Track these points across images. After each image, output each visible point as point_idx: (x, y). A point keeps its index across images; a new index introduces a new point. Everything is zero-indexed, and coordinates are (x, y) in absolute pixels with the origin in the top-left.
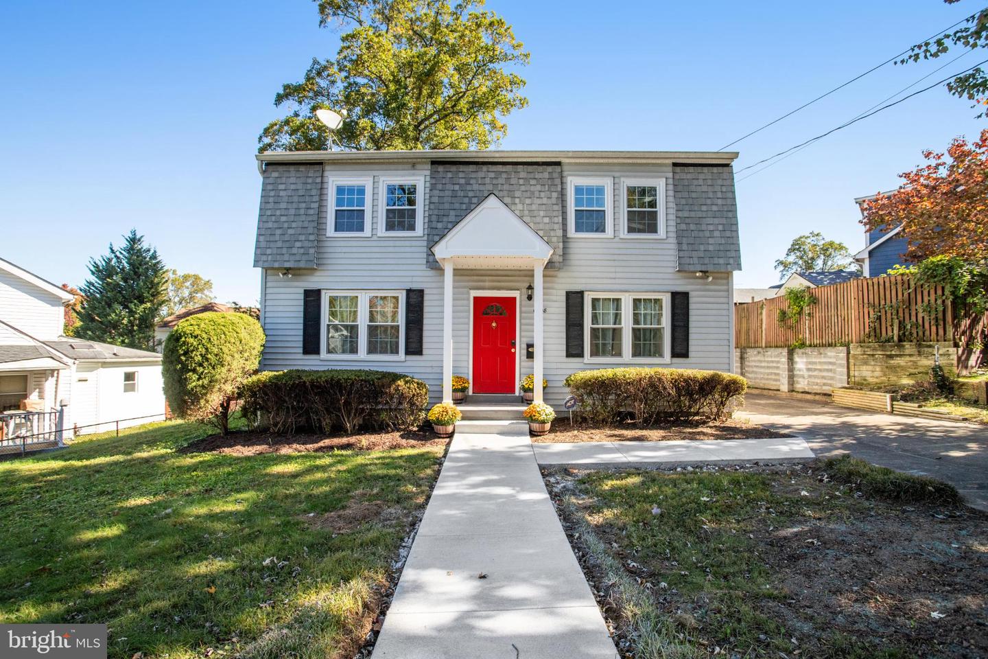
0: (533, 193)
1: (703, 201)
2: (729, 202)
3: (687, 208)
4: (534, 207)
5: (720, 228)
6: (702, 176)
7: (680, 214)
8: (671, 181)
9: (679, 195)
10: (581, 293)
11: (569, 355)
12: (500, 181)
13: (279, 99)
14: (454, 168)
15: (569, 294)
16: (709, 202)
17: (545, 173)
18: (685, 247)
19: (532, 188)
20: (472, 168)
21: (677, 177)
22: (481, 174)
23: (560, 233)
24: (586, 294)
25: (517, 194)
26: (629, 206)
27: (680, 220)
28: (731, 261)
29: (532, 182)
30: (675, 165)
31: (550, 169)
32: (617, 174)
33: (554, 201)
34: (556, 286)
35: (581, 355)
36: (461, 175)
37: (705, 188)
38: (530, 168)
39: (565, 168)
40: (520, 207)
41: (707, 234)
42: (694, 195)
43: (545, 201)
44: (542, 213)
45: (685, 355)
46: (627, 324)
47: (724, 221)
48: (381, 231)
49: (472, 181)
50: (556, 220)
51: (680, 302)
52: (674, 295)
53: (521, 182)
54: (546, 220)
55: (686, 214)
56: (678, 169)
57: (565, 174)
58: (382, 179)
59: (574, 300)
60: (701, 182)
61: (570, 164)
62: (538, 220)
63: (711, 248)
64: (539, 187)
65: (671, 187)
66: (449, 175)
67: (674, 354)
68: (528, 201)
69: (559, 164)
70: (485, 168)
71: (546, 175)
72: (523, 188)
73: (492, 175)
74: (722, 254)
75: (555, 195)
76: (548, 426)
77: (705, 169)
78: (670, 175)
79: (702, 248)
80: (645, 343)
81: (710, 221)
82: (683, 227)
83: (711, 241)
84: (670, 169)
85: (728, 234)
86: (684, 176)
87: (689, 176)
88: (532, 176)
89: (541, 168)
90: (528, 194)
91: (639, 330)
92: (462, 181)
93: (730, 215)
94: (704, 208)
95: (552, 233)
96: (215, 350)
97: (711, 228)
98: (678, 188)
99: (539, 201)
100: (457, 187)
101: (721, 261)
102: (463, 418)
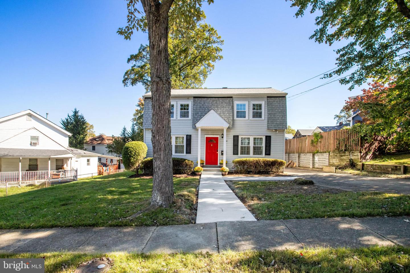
0: (224, 106)
1: (276, 108)
2: (284, 108)
3: (271, 110)
4: (224, 111)
5: (281, 116)
6: (276, 100)
7: (269, 112)
8: (266, 102)
9: (269, 106)
10: (238, 136)
11: (234, 154)
12: (214, 103)
13: (129, 60)
14: (200, 99)
15: (234, 136)
16: (278, 108)
17: (227, 100)
18: (270, 122)
19: (224, 105)
20: (206, 99)
21: (268, 101)
22: (208, 101)
23: (232, 118)
24: (239, 136)
25: (219, 107)
26: (253, 110)
27: (269, 114)
28: (284, 127)
29: (224, 103)
30: (268, 97)
31: (229, 99)
32: (249, 100)
33: (230, 109)
34: (230, 134)
35: (237, 154)
36: (202, 101)
37: (277, 104)
38: (223, 99)
39: (234, 98)
40: (220, 111)
41: (277, 118)
42: (273, 106)
43: (227, 109)
44: (226, 113)
45: (269, 154)
46: (252, 145)
47: (282, 114)
48: (179, 118)
49: (206, 103)
50: (230, 114)
51: (268, 139)
52: (266, 137)
53: (220, 103)
54: (228, 115)
55: (270, 112)
56: (269, 98)
57: (234, 100)
58: (179, 102)
59: (236, 138)
60: (276, 102)
61: (235, 97)
62: (225, 114)
63: (278, 123)
64: (225, 105)
65: (266, 104)
66: (199, 101)
67: (266, 154)
68: (222, 109)
69: (232, 97)
70: (209, 99)
71: (228, 101)
72: (221, 105)
73: (212, 101)
74: (281, 124)
75: (230, 107)
76: (227, 173)
77: (277, 98)
78: (266, 100)
79: (275, 122)
80: (257, 151)
81: (278, 114)
82: (270, 116)
83: (278, 120)
84: (266, 98)
85: (284, 118)
86: (270, 101)
87: (272, 100)
88: (223, 101)
89: (226, 99)
90: (222, 107)
91: (255, 147)
92: (203, 103)
93: (284, 112)
94: (276, 110)
95: (229, 119)
97: (278, 116)
98: (268, 104)
99: (226, 109)
100: (201, 105)
101: (281, 127)
102: (203, 171)
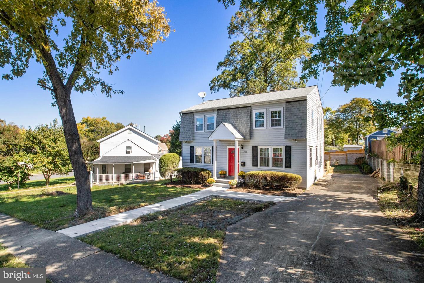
0: (242, 117)
1: (294, 114)
2: (304, 114)
3: (289, 117)
4: (243, 121)
5: (300, 123)
6: (296, 105)
7: (287, 120)
8: (285, 108)
9: (287, 113)
10: (257, 147)
11: (253, 166)
12: (234, 114)
14: (223, 111)
15: (253, 147)
16: (297, 114)
17: (246, 110)
18: (287, 131)
19: (243, 115)
20: (227, 110)
21: (287, 106)
22: (229, 112)
23: (249, 129)
24: (258, 147)
25: (238, 117)
26: (272, 118)
27: (287, 122)
28: (303, 135)
29: (243, 113)
30: (286, 102)
31: (248, 108)
32: (267, 108)
33: (248, 119)
34: (250, 144)
35: (257, 166)
36: (224, 113)
37: (296, 110)
38: (242, 109)
39: (252, 107)
40: (239, 121)
41: (295, 126)
42: (292, 112)
43: (246, 119)
44: (245, 123)
45: (290, 167)
46: (271, 157)
47: (302, 121)
48: (207, 130)
49: (227, 115)
50: (248, 125)
51: (288, 149)
52: (286, 147)
53: (240, 113)
54: (246, 125)
55: (289, 119)
56: (287, 104)
57: (252, 109)
58: (206, 115)
59: (255, 149)
60: (295, 107)
61: (254, 106)
62: (243, 125)
63: (296, 131)
64: (244, 115)
65: (285, 110)
66: (222, 113)
67: (286, 167)
68: (241, 119)
69: (250, 106)
70: (230, 110)
71: (246, 111)
72: (240, 115)
73: (232, 112)
74: (300, 133)
75: (248, 117)
76: (235, 186)
77: (297, 103)
78: (285, 106)
79: (293, 131)
80: (277, 162)
81: (297, 121)
82: (287, 124)
83: (297, 128)
84: (285, 104)
85: (303, 125)
86: (289, 106)
87: (291, 106)
88: (242, 111)
89: (245, 108)
90: (241, 117)
91: (275, 158)
92: (225, 115)
93: (304, 118)
94: (295, 117)
95: (247, 129)
96: (166, 163)
97: (297, 124)
98: (287, 110)
99: (244, 119)
100: (223, 117)
101: (299, 135)
102: (216, 182)
